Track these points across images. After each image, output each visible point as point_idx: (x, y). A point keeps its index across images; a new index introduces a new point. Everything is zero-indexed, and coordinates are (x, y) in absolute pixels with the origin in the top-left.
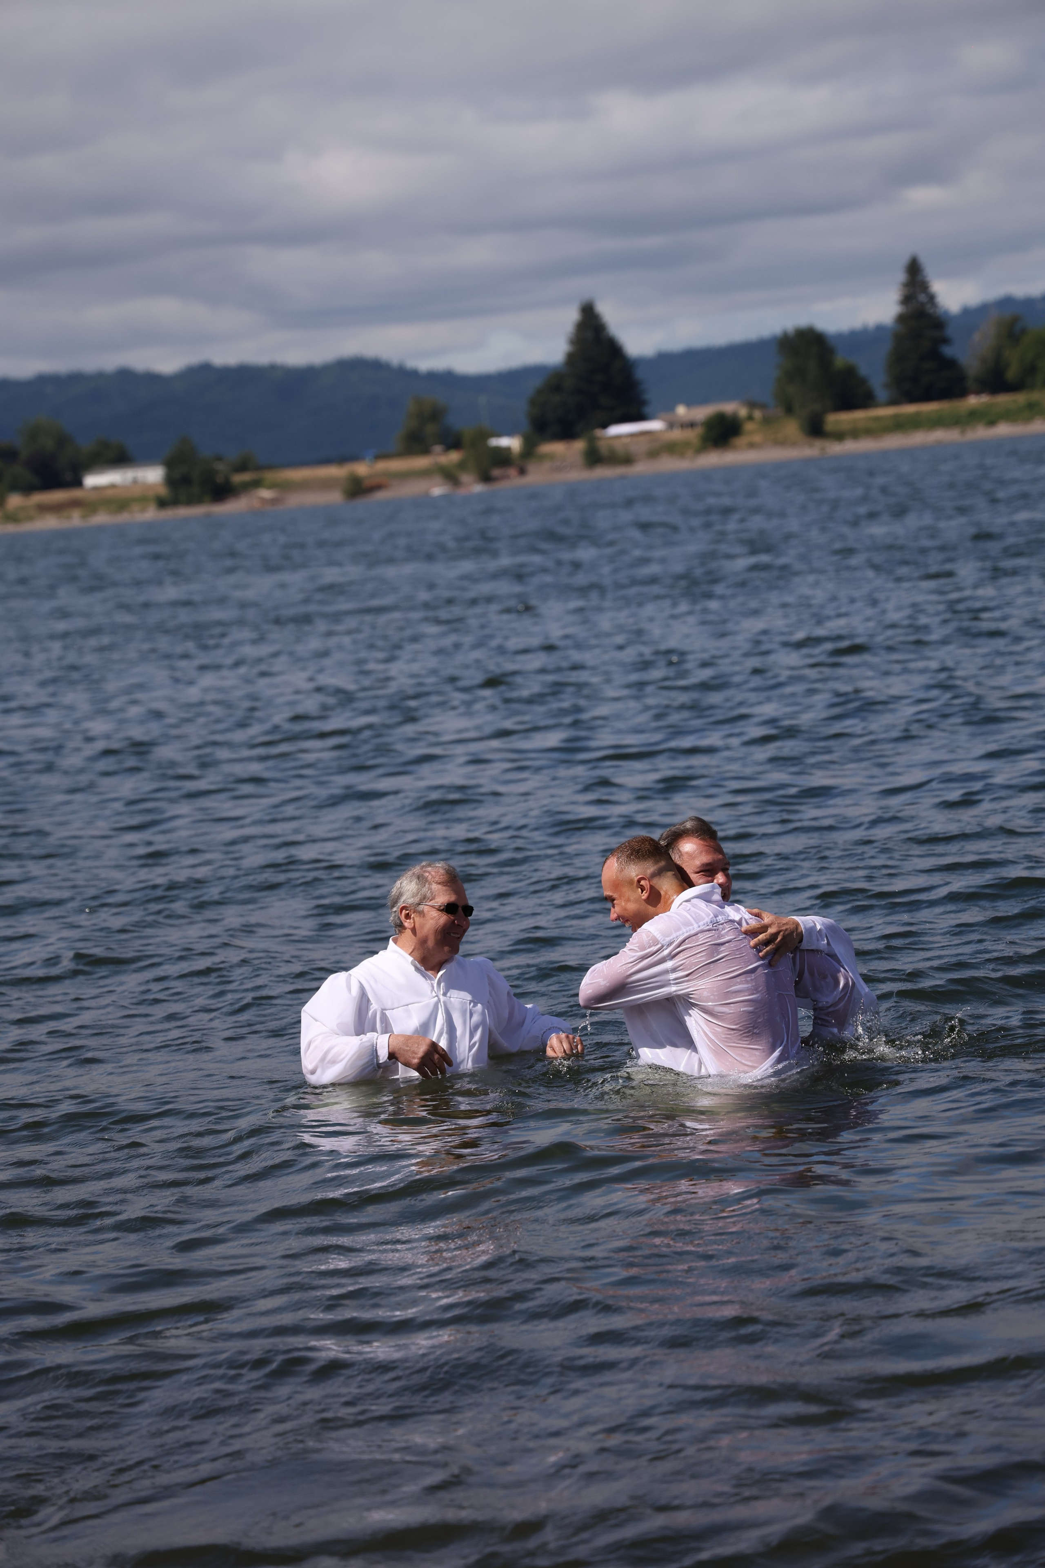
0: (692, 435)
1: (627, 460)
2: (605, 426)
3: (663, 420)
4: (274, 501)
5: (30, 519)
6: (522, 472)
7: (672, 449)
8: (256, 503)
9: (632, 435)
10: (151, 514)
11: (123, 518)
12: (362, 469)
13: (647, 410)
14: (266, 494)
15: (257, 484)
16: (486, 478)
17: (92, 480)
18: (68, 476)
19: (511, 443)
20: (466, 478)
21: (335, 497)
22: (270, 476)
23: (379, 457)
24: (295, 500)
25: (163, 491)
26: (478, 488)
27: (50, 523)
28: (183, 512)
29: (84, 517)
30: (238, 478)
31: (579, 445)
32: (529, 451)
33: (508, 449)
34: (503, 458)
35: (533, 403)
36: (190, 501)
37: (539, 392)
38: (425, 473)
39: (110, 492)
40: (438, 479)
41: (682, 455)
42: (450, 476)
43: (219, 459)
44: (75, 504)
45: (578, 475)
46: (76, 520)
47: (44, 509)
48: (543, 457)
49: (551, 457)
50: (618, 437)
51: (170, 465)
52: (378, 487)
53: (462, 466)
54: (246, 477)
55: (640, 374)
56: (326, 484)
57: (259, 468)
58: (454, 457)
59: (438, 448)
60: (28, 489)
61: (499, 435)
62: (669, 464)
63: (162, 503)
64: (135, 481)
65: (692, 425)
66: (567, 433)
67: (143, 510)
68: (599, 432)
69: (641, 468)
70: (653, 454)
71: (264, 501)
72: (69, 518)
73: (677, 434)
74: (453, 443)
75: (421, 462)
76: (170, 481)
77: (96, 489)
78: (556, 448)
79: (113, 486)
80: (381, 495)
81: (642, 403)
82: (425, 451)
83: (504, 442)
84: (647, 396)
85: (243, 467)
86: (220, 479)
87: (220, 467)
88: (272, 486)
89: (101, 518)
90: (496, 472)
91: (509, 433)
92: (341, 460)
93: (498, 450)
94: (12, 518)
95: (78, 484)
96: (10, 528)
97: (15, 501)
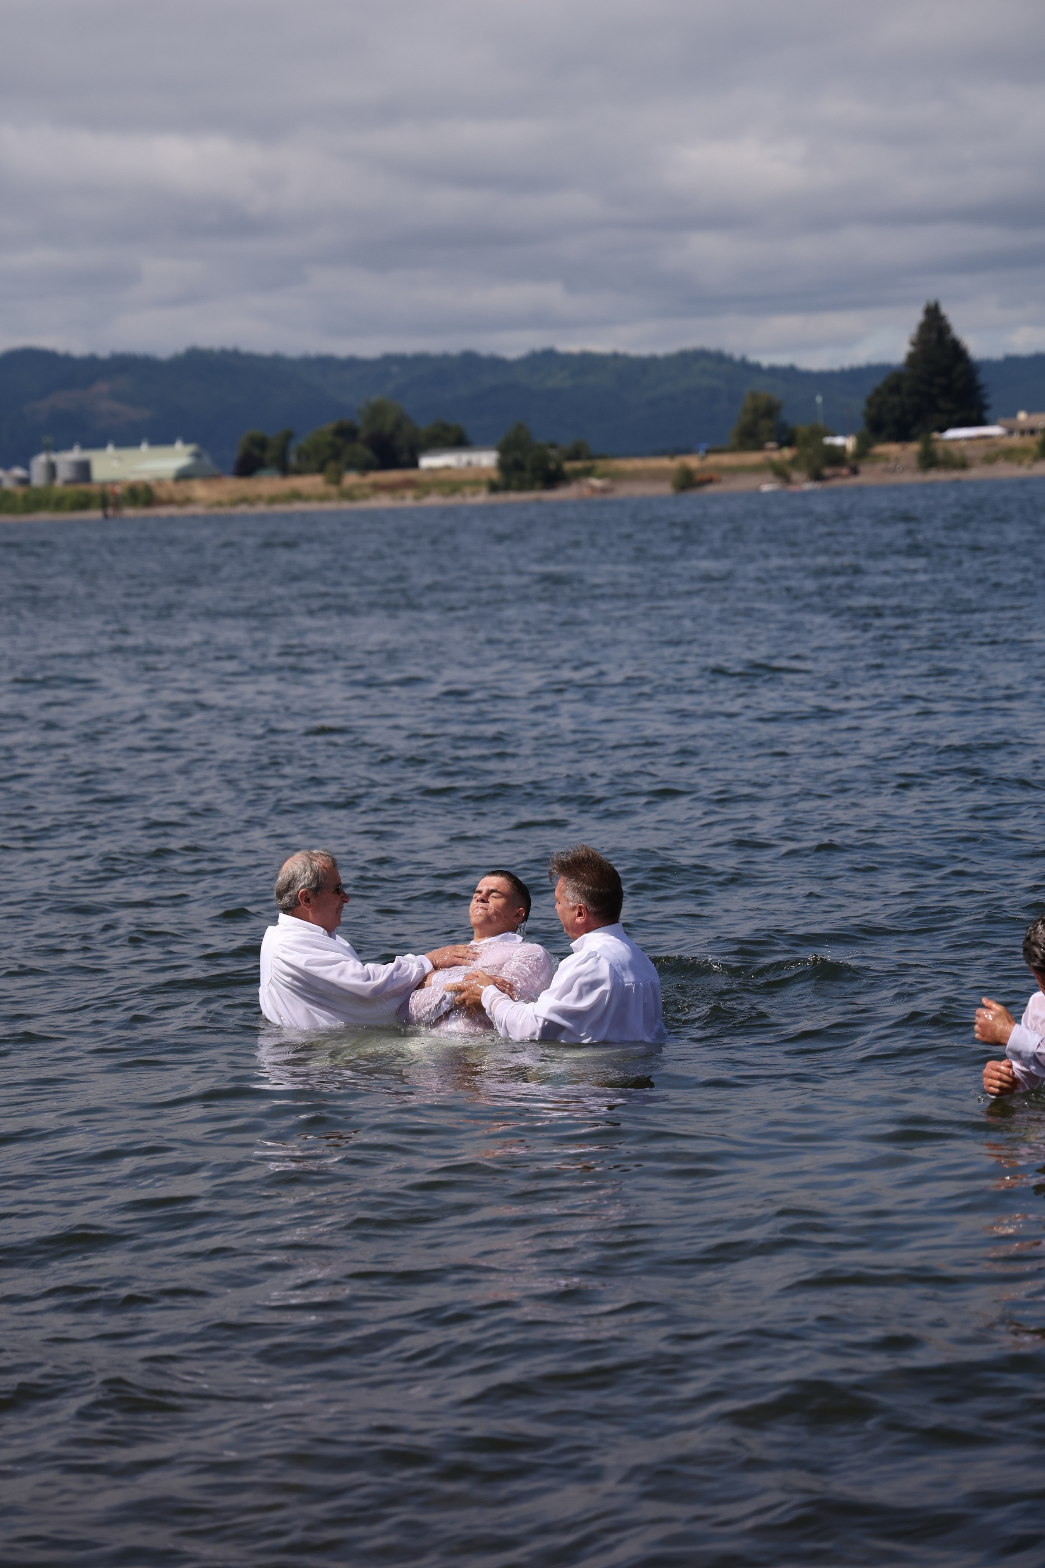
0: (1031, 442)
1: (963, 465)
2: (943, 430)
3: (1002, 426)
4: (604, 490)
5: (366, 497)
6: (855, 471)
7: (1010, 454)
8: (586, 491)
9: (969, 439)
10: (482, 498)
11: (455, 500)
12: (693, 462)
13: (987, 415)
14: (596, 483)
15: (588, 472)
16: (817, 477)
17: (427, 462)
18: (405, 457)
19: (846, 442)
20: (796, 476)
21: (665, 489)
22: (601, 465)
23: (708, 452)
24: (624, 491)
25: (495, 475)
26: (808, 486)
27: (384, 502)
28: (513, 497)
29: (417, 498)
30: (569, 466)
31: (915, 447)
32: (863, 452)
33: (843, 448)
34: (836, 457)
35: (870, 403)
36: (521, 488)
37: (878, 392)
38: (756, 469)
39: (444, 475)
40: (770, 476)
41: (1020, 463)
42: (781, 473)
43: (553, 446)
44: (410, 484)
45: (912, 477)
46: (409, 500)
47: (378, 488)
48: (877, 458)
49: (886, 458)
50: (955, 440)
51: (504, 450)
52: (710, 481)
53: (794, 463)
54: (578, 465)
55: (982, 378)
56: (656, 476)
57: (590, 457)
58: (787, 453)
59: (771, 445)
60: (366, 467)
61: (834, 435)
62: (1005, 471)
63: (494, 488)
64: (469, 464)
65: (1032, 432)
66: (902, 435)
67: (474, 494)
68: (936, 435)
69: (975, 473)
70: (989, 460)
71: (594, 489)
72: (403, 498)
73: (1016, 440)
74: (787, 439)
75: (754, 458)
76: (503, 466)
77: (431, 470)
78: (892, 449)
79: (447, 468)
80: (710, 489)
81: (984, 407)
82: (759, 447)
83: (839, 441)
84: (987, 401)
85: (576, 455)
86: (552, 466)
87: (552, 453)
88: (600, 477)
89: (434, 500)
90: (827, 471)
91: (845, 434)
92: (673, 453)
93: (832, 447)
94: (348, 496)
95: (415, 464)
96: (346, 505)
97: (351, 478)
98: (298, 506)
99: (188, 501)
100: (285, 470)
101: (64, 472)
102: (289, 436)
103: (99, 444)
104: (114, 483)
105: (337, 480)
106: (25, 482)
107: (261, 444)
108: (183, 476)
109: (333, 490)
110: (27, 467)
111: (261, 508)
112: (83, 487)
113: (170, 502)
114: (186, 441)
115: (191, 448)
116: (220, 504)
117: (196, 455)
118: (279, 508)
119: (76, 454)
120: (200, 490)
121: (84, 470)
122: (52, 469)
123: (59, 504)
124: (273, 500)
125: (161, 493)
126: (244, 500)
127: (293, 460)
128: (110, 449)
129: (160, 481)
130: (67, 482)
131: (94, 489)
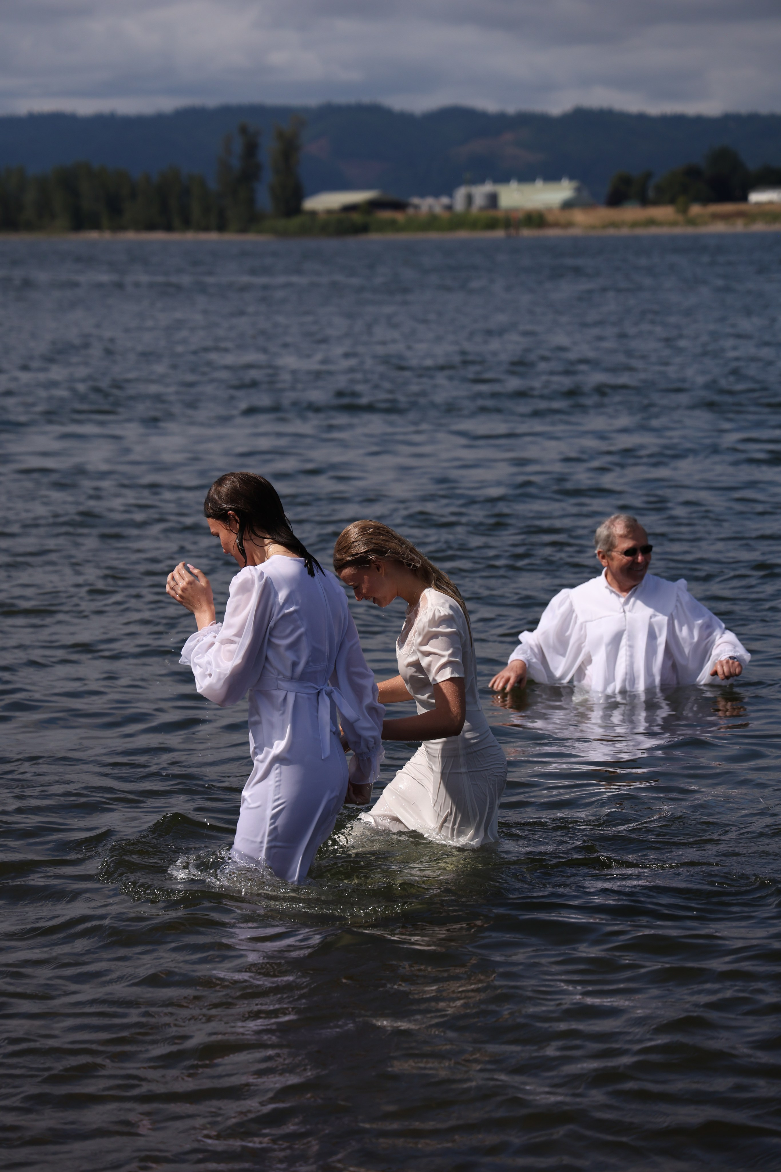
5: (705, 224)
11: (776, 227)
17: (756, 197)
18: (738, 193)
27: (720, 228)
29: (746, 225)
39: (769, 208)
44: (741, 215)
46: (739, 227)
47: (716, 217)
60: (706, 201)
72: (735, 225)
77: (758, 204)
79: (771, 203)
89: (759, 227)
94: (692, 222)
95: (744, 198)
96: (690, 230)
97: (696, 209)
98: (654, 230)
99: (569, 225)
100: (645, 201)
101: (479, 201)
102: (648, 176)
103: (504, 178)
104: (515, 210)
105: (684, 211)
106: (449, 208)
107: (626, 181)
108: (567, 205)
109: (680, 218)
110: (451, 195)
111: (625, 231)
112: (492, 213)
113: (556, 225)
114: (571, 178)
115: (574, 184)
116: (593, 227)
117: (578, 190)
118: (640, 231)
119: (488, 188)
120: (579, 216)
121: (493, 200)
122: (469, 199)
123: (473, 225)
124: (635, 224)
125: (550, 218)
126: (614, 225)
127: (651, 194)
128: (514, 185)
129: (550, 210)
130: (482, 209)
131: (499, 214)
